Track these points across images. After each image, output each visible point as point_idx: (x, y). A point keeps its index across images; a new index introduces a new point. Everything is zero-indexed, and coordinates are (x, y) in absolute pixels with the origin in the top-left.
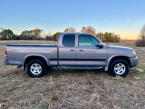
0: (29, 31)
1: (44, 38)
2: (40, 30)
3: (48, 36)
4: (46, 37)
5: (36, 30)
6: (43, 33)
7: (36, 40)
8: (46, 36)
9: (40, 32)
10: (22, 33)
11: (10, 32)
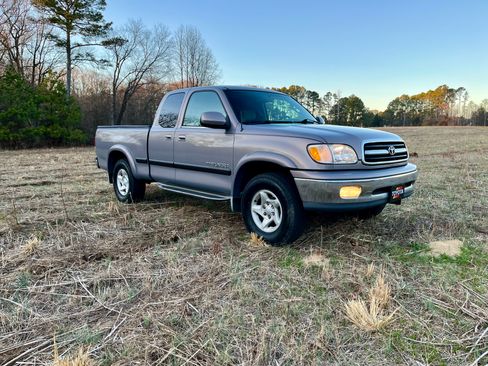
0: (414, 98)
1: (468, 116)
2: (451, 90)
3: (482, 109)
4: (474, 114)
5: (438, 89)
6: (463, 99)
7: (430, 124)
8: (475, 110)
9: (453, 95)
10: (392, 104)
11: (356, 103)
